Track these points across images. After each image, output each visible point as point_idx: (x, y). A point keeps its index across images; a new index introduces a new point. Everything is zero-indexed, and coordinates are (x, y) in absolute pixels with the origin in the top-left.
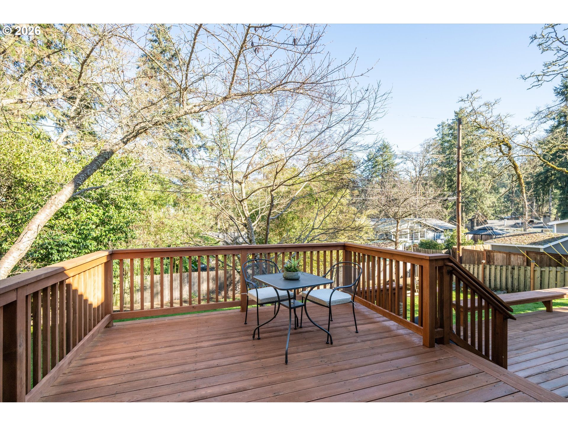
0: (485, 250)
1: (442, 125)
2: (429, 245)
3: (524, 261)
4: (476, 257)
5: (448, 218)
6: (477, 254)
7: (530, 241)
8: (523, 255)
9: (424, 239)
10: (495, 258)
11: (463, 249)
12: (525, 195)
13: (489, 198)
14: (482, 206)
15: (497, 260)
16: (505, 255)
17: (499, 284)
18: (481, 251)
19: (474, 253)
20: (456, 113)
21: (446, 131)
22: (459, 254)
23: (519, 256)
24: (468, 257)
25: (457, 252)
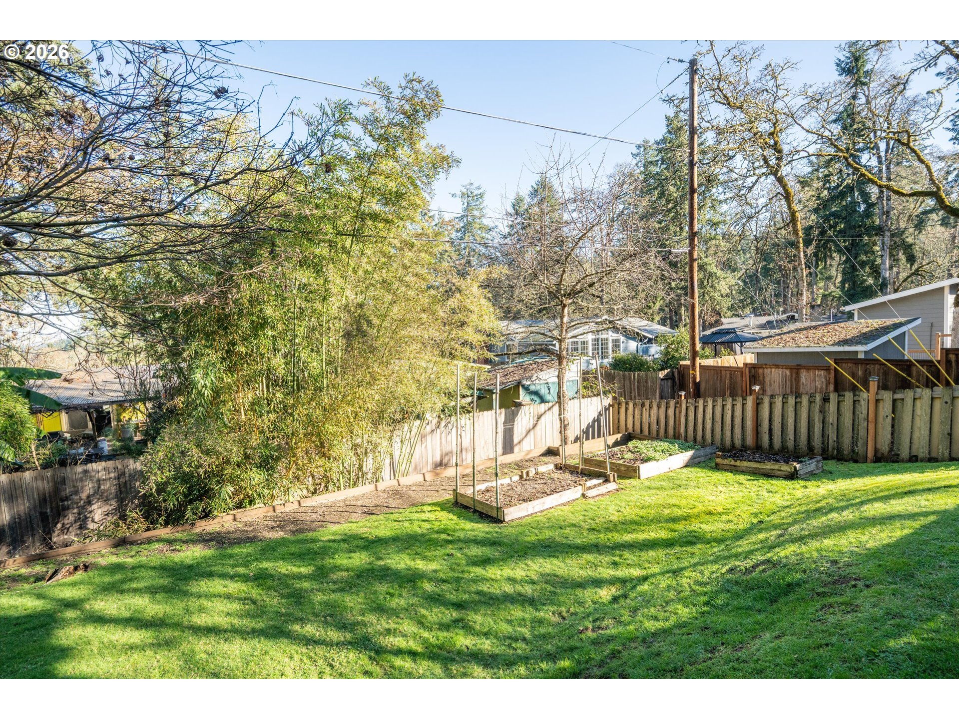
0: (746, 365)
1: (643, 146)
2: (630, 364)
3: (828, 383)
4: (727, 381)
5: (657, 318)
6: (728, 376)
7: (836, 339)
8: (827, 369)
9: (621, 354)
10: (768, 380)
11: (701, 366)
12: (802, 253)
13: (724, 278)
14: (712, 294)
15: (771, 385)
16: (788, 373)
17: (792, 438)
18: (738, 368)
19: (724, 372)
20: (667, 118)
21: (652, 155)
22: (694, 376)
23: (817, 372)
24: (711, 383)
25: (691, 372)
